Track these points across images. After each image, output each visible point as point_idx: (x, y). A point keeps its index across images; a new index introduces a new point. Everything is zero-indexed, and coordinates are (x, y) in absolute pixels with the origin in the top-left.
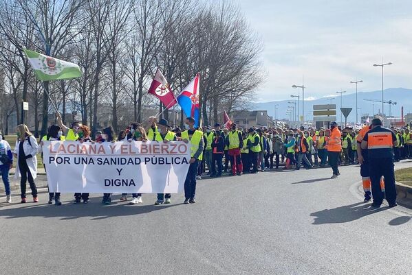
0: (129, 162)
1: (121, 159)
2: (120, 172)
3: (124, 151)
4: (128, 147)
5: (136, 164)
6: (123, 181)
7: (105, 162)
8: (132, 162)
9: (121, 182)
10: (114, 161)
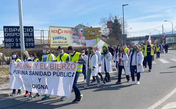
0: (44, 74)
1: (41, 72)
2: (40, 80)
3: (42, 67)
4: (43, 65)
5: (48, 75)
6: (42, 86)
7: (33, 74)
8: (46, 74)
9: (41, 86)
10: (37, 74)
